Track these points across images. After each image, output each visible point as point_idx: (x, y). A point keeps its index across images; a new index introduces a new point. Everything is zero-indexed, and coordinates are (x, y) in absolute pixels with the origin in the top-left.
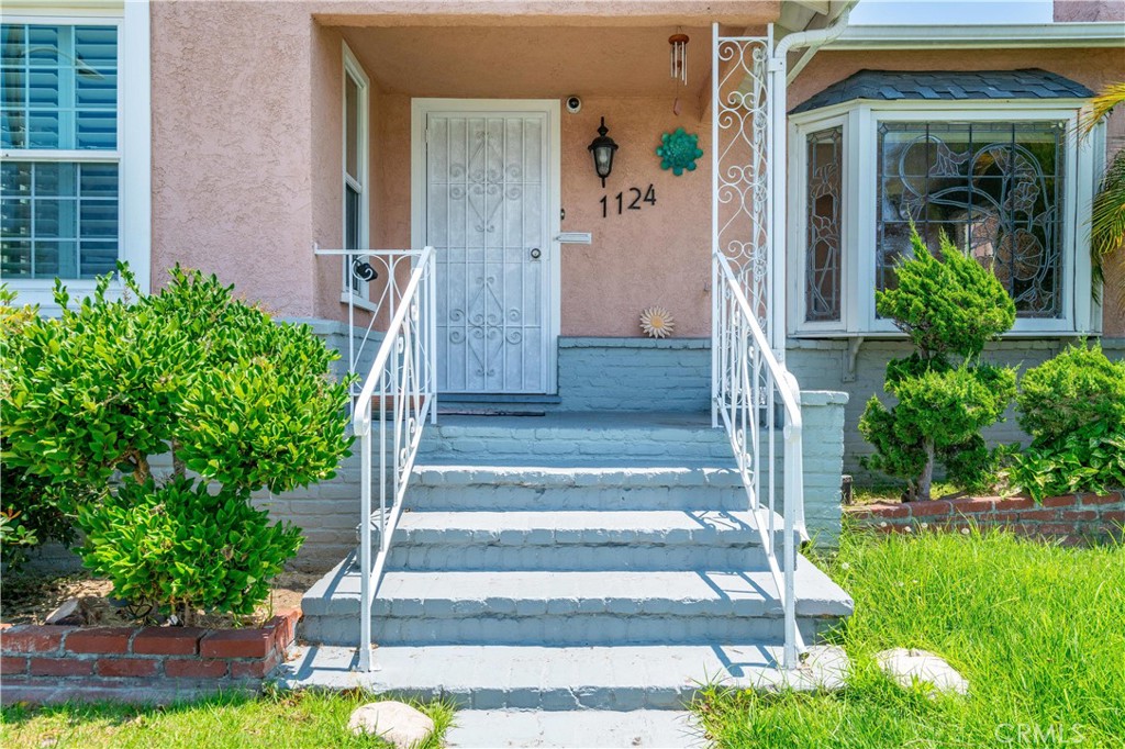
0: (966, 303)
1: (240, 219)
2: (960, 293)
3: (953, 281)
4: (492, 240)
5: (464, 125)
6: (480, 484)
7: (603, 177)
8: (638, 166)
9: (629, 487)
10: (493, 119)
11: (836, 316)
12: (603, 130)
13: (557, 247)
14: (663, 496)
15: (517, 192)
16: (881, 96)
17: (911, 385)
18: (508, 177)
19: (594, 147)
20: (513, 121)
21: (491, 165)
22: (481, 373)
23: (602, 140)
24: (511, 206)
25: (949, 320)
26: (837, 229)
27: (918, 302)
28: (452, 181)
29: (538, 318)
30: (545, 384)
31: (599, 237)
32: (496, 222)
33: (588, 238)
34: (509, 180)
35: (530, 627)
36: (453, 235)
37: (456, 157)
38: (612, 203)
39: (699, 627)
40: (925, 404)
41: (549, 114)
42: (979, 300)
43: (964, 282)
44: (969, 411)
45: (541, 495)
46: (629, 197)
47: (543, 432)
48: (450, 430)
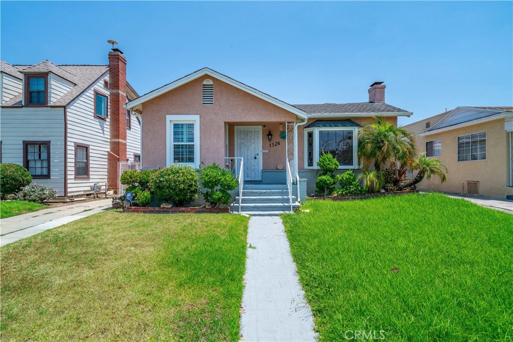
0: (329, 164)
1: (213, 153)
2: (328, 162)
3: (327, 161)
4: (249, 152)
5: (244, 131)
6: (251, 193)
7: (270, 141)
8: (276, 138)
9: (273, 193)
10: (249, 129)
11: (312, 166)
12: (270, 132)
13: (261, 153)
14: (278, 194)
15: (254, 143)
16: (319, 126)
17: (320, 178)
18: (252, 140)
19: (268, 135)
20: (253, 130)
21: (249, 138)
22: (248, 177)
23: (270, 134)
24: (253, 146)
25: (326, 167)
26: (312, 150)
27: (322, 164)
28: (242, 141)
29: (258, 166)
30: (260, 179)
31: (269, 151)
32: (250, 149)
33: (267, 151)
34: (253, 141)
35: (260, 209)
36: (242, 151)
37: (243, 137)
38: (272, 145)
39: (281, 209)
40: (321, 181)
41: (260, 129)
42: (331, 164)
43: (329, 161)
44: (328, 182)
45: (260, 194)
46: (275, 144)
47: (260, 185)
48: (246, 185)
